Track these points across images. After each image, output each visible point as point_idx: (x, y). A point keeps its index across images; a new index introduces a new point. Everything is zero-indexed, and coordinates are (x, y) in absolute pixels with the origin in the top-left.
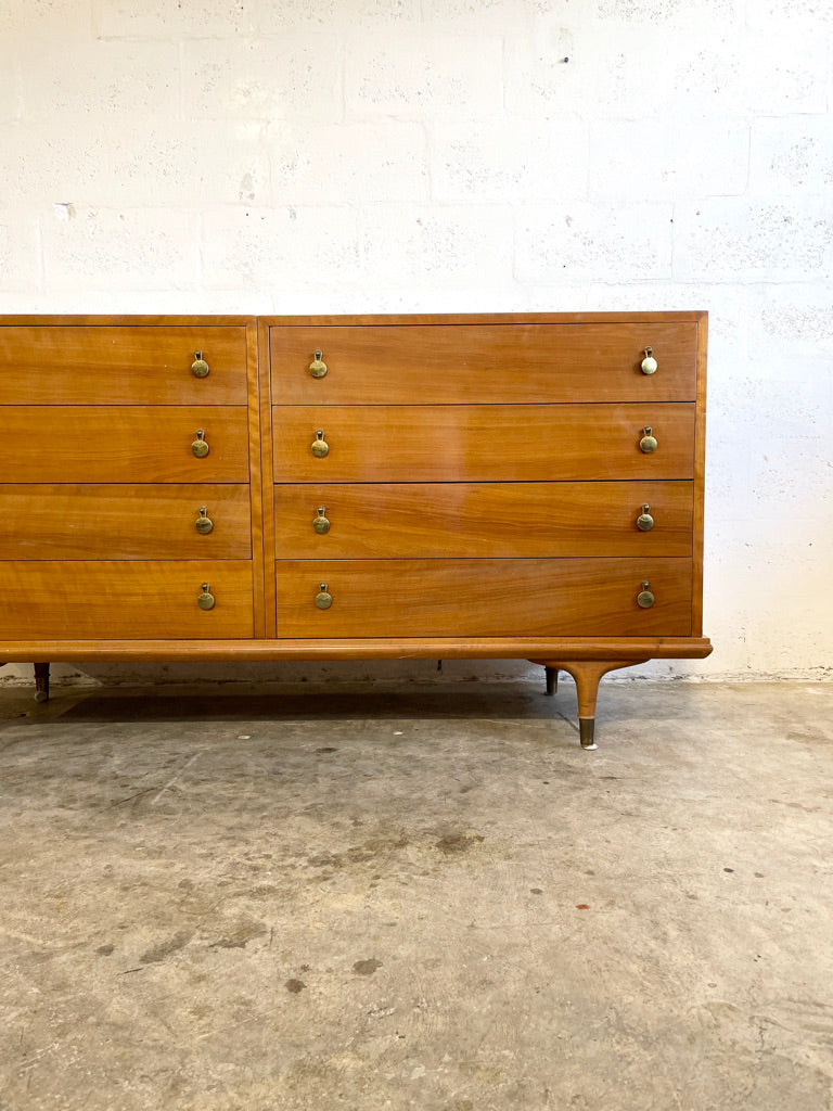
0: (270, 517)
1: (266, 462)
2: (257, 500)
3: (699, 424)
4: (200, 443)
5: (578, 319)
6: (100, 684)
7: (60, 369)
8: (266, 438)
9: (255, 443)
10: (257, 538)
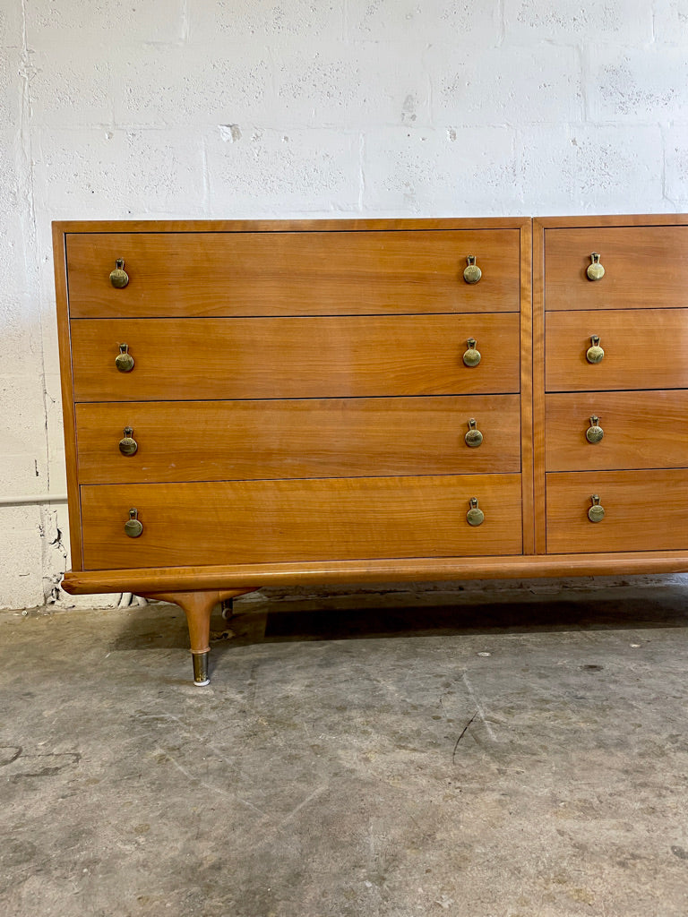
0: (541, 428)
1: (538, 369)
2: (528, 410)
8: (539, 345)
9: (526, 351)
10: (527, 450)
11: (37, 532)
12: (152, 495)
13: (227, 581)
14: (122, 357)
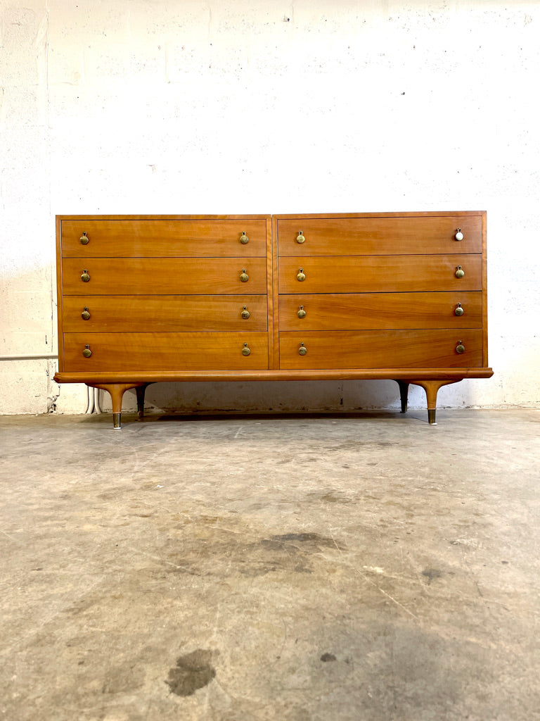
0: (277, 311)
1: (275, 283)
2: (270, 302)
3: (484, 265)
4: (244, 275)
5: (425, 215)
6: (164, 412)
7: (178, 240)
8: (275, 272)
9: (270, 275)
10: (270, 321)
11: (45, 373)
12: (95, 338)
13: (129, 378)
14: (84, 275)
